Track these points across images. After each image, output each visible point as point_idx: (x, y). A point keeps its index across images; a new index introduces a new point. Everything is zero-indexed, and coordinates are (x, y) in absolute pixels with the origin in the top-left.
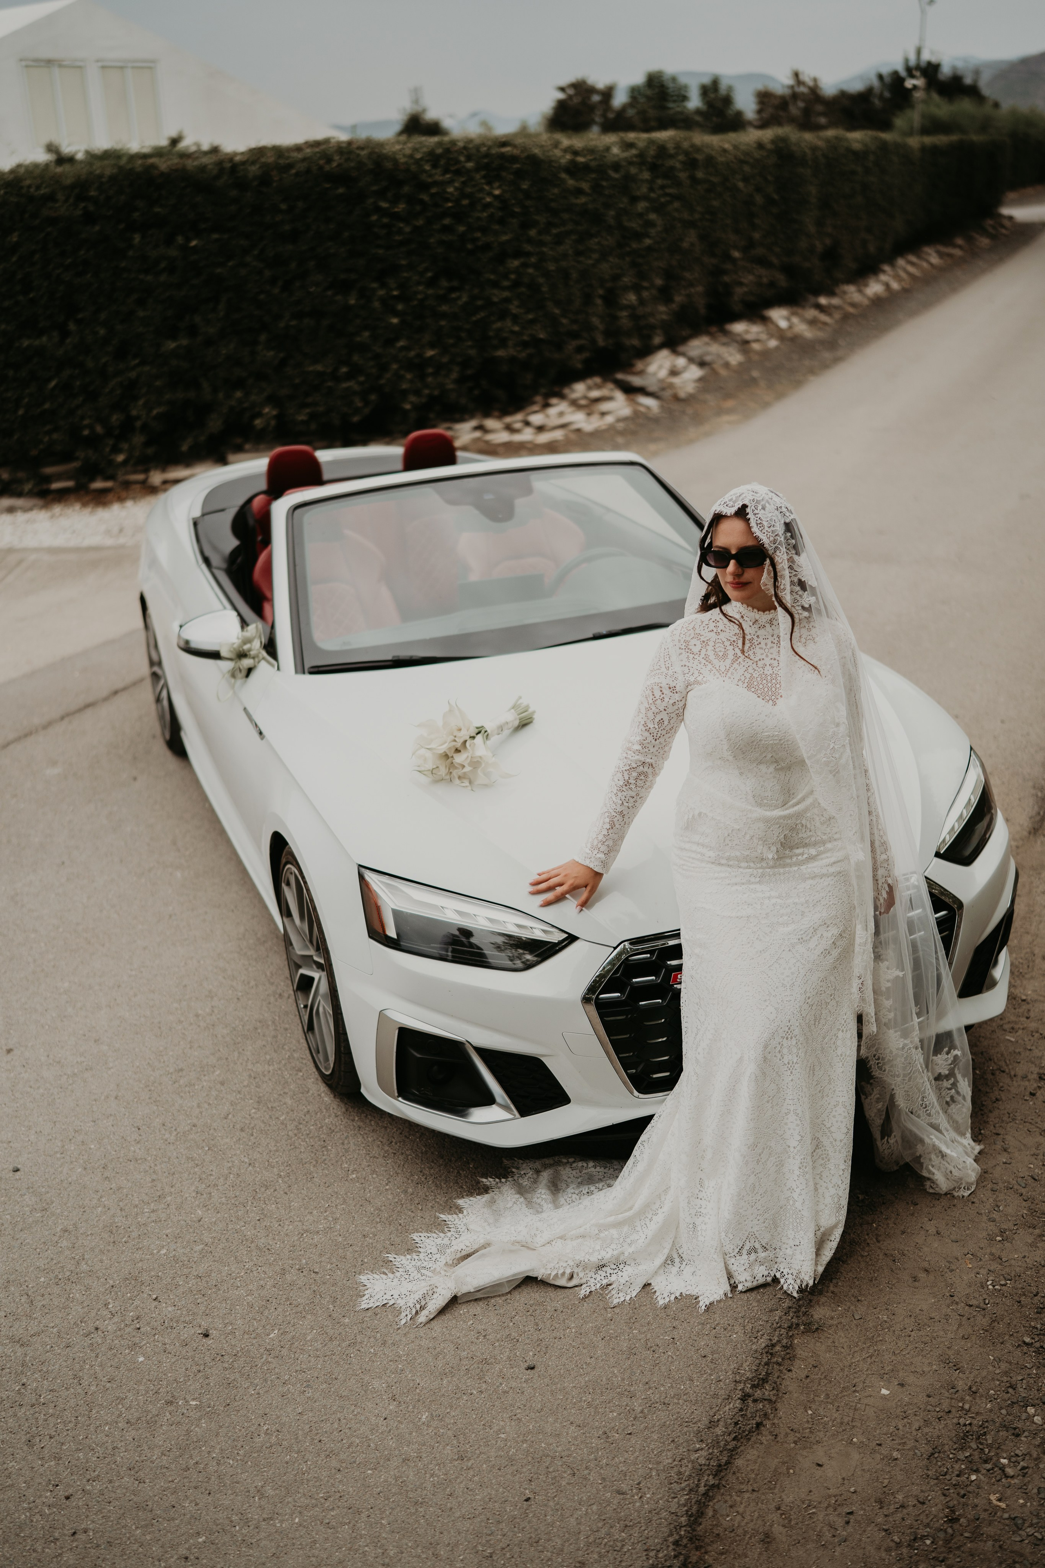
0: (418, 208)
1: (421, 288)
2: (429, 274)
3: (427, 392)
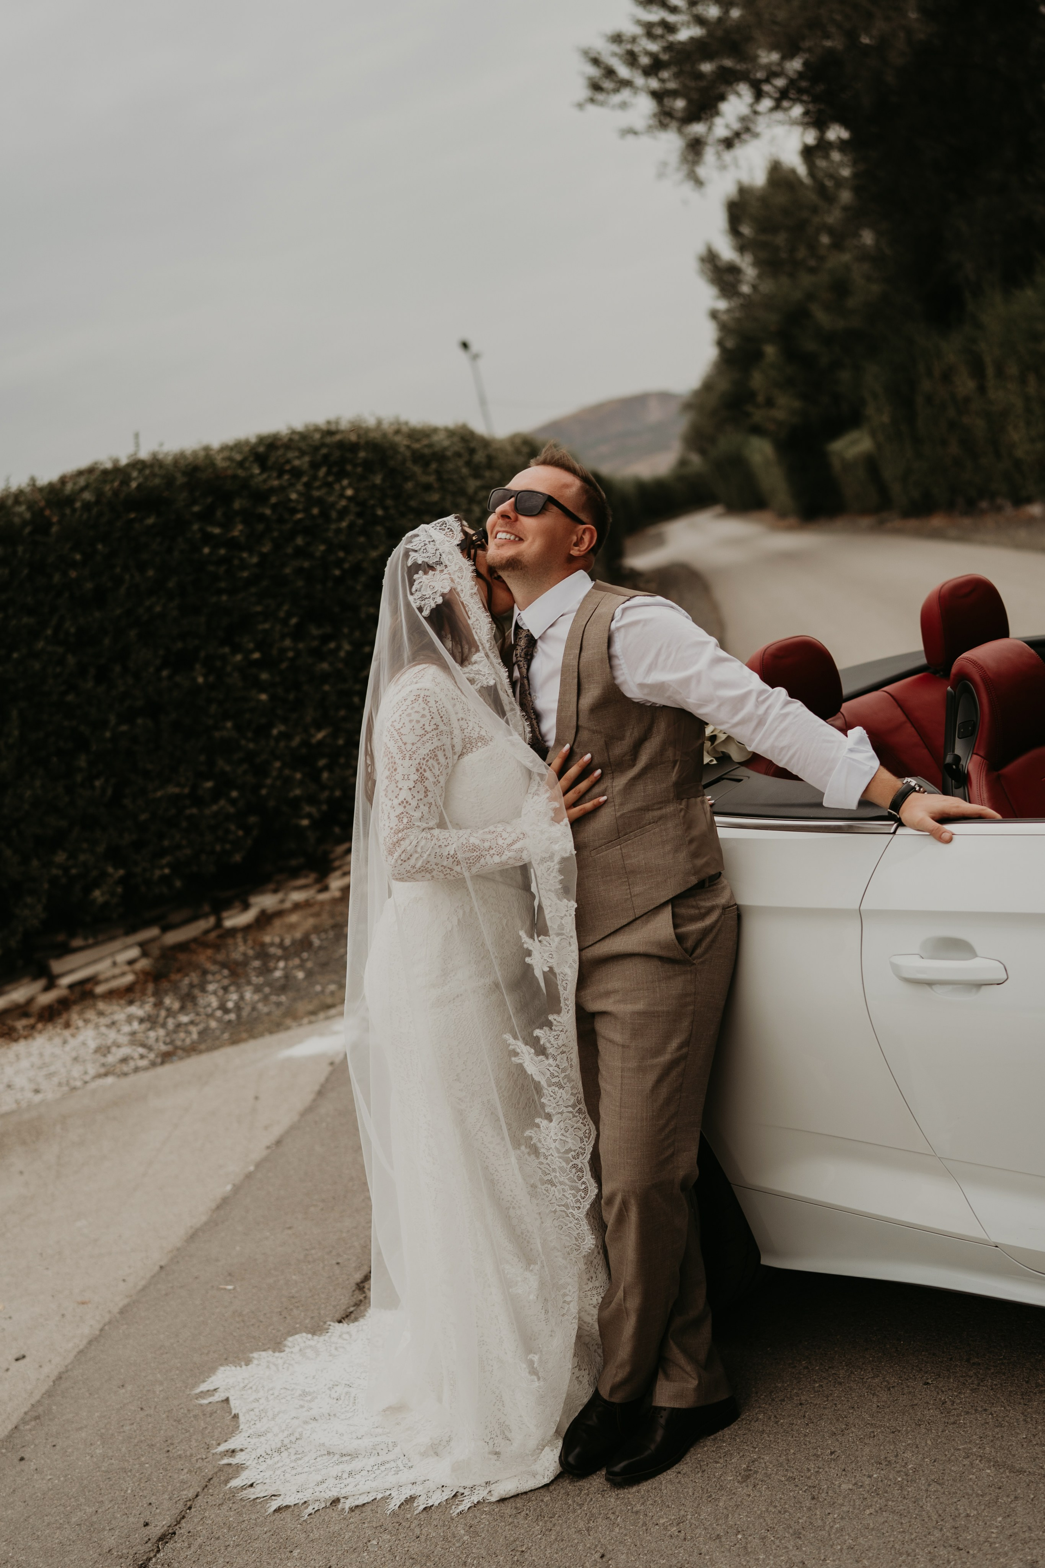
0: (260, 527)
1: (288, 642)
2: (294, 621)
3: (325, 794)
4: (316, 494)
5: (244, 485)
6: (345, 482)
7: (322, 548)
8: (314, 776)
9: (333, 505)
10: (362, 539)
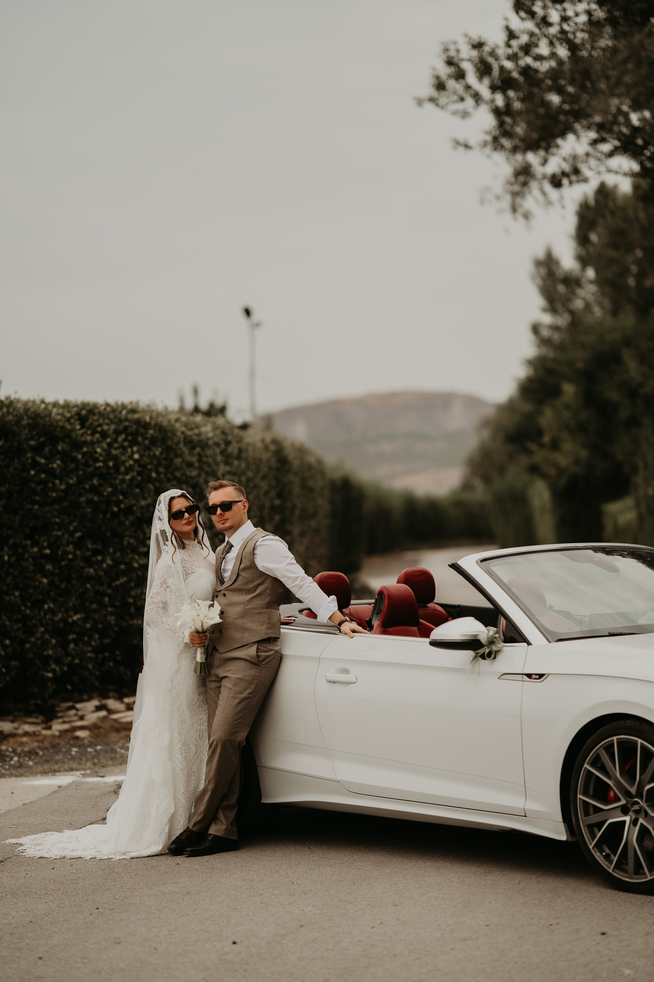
4: (114, 452)
5: (68, 435)
6: (135, 449)
7: (110, 489)
8: (64, 644)
9: (123, 462)
10: (137, 490)
